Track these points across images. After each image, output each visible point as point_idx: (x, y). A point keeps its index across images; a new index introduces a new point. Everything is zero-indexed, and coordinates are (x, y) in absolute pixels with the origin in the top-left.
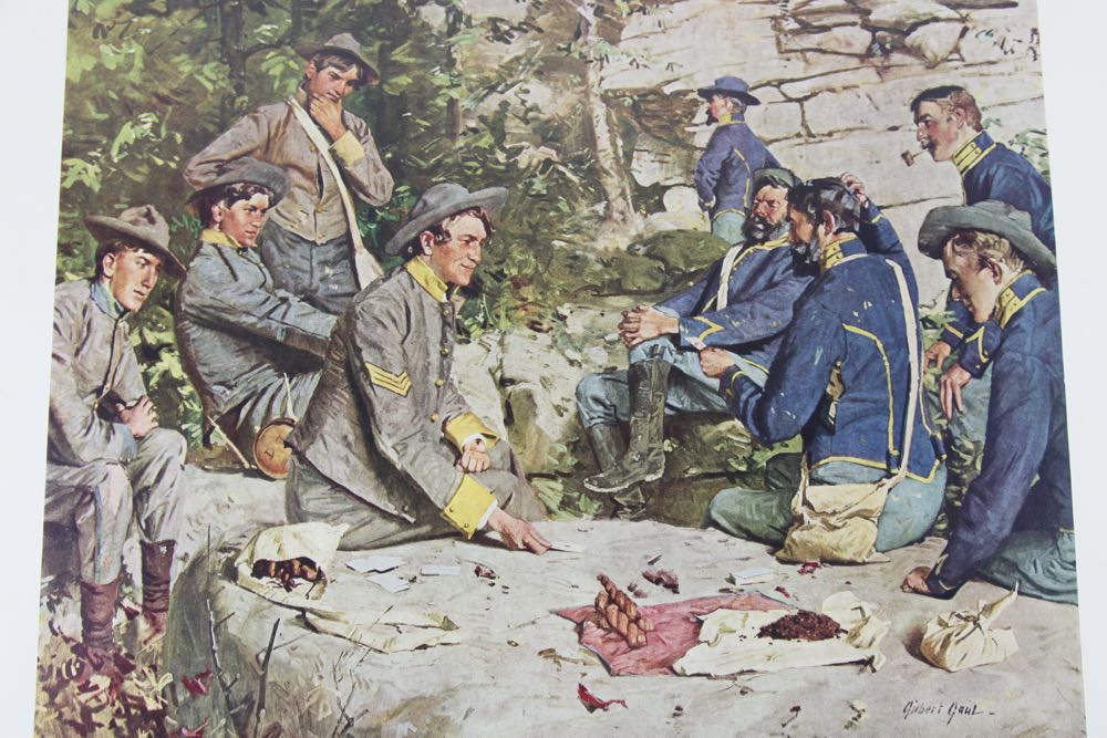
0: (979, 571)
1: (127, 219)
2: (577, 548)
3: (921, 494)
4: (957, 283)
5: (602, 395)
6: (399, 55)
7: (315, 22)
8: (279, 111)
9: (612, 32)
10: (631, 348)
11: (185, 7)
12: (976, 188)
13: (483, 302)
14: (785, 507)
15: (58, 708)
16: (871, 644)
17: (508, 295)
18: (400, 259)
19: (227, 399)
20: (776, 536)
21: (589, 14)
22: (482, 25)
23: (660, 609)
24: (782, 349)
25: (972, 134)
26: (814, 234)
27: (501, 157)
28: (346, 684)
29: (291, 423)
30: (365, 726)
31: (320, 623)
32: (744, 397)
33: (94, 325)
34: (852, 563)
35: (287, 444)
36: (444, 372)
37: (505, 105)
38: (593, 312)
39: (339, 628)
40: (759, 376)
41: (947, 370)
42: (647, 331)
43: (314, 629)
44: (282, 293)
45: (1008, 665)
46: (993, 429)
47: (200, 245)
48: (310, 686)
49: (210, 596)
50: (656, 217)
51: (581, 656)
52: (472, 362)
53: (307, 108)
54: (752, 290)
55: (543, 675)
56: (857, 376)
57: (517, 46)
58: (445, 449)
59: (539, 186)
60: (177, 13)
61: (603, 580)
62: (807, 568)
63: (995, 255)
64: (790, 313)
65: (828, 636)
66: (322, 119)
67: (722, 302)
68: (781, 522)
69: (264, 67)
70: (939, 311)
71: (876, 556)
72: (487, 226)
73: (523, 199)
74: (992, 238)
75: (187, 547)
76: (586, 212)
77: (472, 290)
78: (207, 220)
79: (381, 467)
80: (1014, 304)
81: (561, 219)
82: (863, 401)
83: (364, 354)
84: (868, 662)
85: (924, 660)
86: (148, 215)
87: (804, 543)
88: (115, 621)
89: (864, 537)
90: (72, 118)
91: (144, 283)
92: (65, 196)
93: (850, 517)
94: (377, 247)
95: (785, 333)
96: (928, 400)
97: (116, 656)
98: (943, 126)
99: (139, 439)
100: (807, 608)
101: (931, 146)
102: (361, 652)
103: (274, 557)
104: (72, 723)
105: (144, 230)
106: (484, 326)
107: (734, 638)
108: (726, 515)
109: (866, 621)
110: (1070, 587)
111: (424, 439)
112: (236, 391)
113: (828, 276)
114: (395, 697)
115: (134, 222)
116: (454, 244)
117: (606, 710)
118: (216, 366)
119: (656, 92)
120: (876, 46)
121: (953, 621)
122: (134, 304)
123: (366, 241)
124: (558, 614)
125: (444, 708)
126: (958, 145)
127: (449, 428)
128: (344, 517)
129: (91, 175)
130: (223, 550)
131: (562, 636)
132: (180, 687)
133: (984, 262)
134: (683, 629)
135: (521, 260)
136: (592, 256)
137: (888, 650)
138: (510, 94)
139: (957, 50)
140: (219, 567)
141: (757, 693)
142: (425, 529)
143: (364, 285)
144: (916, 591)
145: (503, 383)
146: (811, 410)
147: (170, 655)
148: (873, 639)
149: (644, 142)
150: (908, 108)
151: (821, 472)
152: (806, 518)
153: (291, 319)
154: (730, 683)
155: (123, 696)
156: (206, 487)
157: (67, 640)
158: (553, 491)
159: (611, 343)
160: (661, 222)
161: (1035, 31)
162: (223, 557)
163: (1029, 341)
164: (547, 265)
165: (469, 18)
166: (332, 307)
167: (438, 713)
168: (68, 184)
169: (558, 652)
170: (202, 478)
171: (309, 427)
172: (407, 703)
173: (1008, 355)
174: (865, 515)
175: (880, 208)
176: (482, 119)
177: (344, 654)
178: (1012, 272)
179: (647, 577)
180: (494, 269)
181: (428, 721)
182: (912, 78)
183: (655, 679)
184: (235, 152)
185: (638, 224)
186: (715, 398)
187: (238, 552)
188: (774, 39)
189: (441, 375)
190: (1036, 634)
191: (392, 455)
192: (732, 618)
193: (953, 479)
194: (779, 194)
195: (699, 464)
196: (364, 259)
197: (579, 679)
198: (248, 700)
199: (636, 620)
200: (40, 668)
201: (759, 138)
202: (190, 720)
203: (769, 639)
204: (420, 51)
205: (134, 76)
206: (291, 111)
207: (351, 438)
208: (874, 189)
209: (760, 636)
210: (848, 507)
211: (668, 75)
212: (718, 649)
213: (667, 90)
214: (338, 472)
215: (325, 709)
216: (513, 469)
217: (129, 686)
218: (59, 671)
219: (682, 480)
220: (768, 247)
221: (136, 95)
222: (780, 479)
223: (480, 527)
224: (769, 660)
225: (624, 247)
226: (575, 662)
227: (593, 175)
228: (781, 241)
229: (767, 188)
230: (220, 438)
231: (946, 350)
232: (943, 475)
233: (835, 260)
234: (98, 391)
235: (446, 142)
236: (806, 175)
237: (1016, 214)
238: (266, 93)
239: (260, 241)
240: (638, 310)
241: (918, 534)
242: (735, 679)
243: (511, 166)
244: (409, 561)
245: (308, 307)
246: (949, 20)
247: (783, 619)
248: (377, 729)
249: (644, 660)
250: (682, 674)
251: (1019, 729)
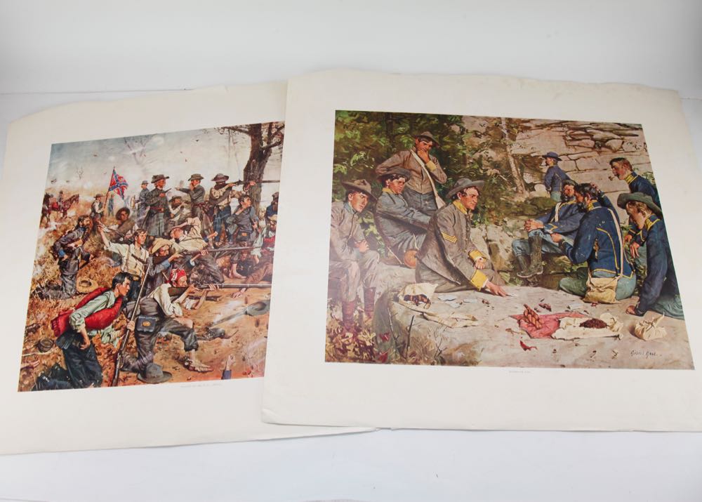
0: (651, 308)
1: (356, 183)
2: (516, 295)
3: (629, 282)
4: (631, 217)
5: (520, 246)
6: (445, 139)
7: (417, 128)
8: (407, 153)
9: (513, 137)
10: (528, 232)
11: (374, 121)
12: (633, 187)
13: (479, 215)
14: (584, 284)
15: (334, 344)
16: (618, 330)
17: (487, 213)
18: (451, 200)
19: (394, 241)
20: (582, 294)
21: (505, 132)
22: (472, 132)
23: (546, 316)
24: (578, 234)
25: (630, 172)
26: (584, 200)
27: (482, 171)
28: (439, 339)
29: (416, 250)
30: (446, 353)
31: (429, 317)
32: (567, 249)
33: (346, 215)
34: (608, 303)
35: (415, 257)
36: (468, 236)
37: (481, 156)
38: (515, 221)
39: (436, 319)
40: (571, 242)
41: (632, 243)
42: (533, 227)
43: (427, 319)
44: (411, 209)
45: (664, 339)
46: (649, 262)
47: (382, 192)
48: (426, 339)
49: (390, 307)
50: (532, 193)
51: (520, 331)
52: (476, 233)
53: (416, 153)
54: (566, 216)
55: (508, 337)
56: (603, 244)
57: (483, 140)
58: (470, 261)
59: (494, 181)
60: (371, 123)
61: (526, 306)
62: (594, 304)
63: (643, 209)
64: (579, 224)
65: (604, 327)
66: (421, 156)
67: (557, 219)
68: (583, 289)
69: (401, 140)
70: (627, 225)
71: (616, 301)
72: (479, 192)
73: (489, 184)
74: (641, 204)
75: (380, 290)
76: (510, 190)
77: (475, 211)
78: (385, 185)
79: (448, 266)
80: (651, 224)
81: (503, 191)
82: (606, 252)
83: (441, 229)
84: (617, 337)
85: (636, 336)
86: (364, 182)
87: (592, 297)
88: (354, 314)
89: (611, 295)
90: (336, 152)
91: (363, 203)
92: (335, 175)
93: (606, 288)
94: (442, 195)
95: (578, 229)
96: (627, 253)
97: (355, 326)
98: (621, 169)
99: (363, 254)
100: (595, 317)
101: (618, 175)
102: (444, 327)
103: (412, 294)
104: (339, 349)
105: (362, 187)
106: (480, 223)
107: (571, 327)
108: (565, 286)
109: (615, 323)
110: (681, 314)
111: (462, 257)
112: (397, 239)
113: (590, 213)
114: (457, 344)
115: (359, 184)
116: (468, 197)
117: (530, 350)
118: (389, 231)
119: (529, 155)
120: (596, 146)
121: (644, 324)
122: (359, 210)
123: (439, 194)
124: (511, 317)
125: (474, 348)
126: (626, 176)
127: (471, 254)
128: (437, 281)
129: (343, 169)
130: (393, 291)
131: (513, 324)
132: (378, 338)
133: (639, 211)
134: (553, 324)
135: (490, 203)
136: (513, 203)
137: (623, 332)
138: (482, 153)
139: (622, 147)
140: (392, 297)
141: (581, 346)
142: (464, 287)
143: (439, 207)
144: (631, 313)
145: (487, 241)
146: (589, 254)
147: (375, 326)
148: (619, 328)
149: (527, 170)
150: (608, 164)
151: (595, 274)
152: (592, 288)
153: (415, 217)
154: (571, 342)
155: (357, 340)
156: (386, 270)
157: (337, 320)
158: (507, 276)
159: (522, 230)
160: (535, 194)
161: (645, 144)
162: (393, 293)
163: (656, 236)
164: (499, 205)
165: (467, 130)
166: (429, 214)
167: (472, 349)
168: (336, 171)
169: (512, 329)
170: (386, 267)
171: (423, 251)
172: (461, 346)
173: (651, 239)
174: (611, 288)
175: (604, 193)
176: (474, 159)
177: (438, 328)
178: (648, 214)
179: (540, 305)
180: (482, 205)
181: (469, 352)
182: (610, 156)
183: (546, 340)
184: (393, 165)
185: (527, 194)
186: (557, 249)
187: (399, 292)
188: (564, 143)
189: (467, 238)
190: (672, 329)
191: (452, 262)
192: (571, 320)
193: (638, 278)
194: (571, 187)
195: (554, 269)
196: (438, 199)
197: (520, 339)
198: (404, 343)
199: (538, 320)
200: (327, 329)
201: (563, 171)
202: (383, 350)
203: (583, 328)
204: (452, 138)
205: (357, 140)
206: (411, 153)
207: (437, 256)
208: (601, 187)
209: (580, 326)
210: (605, 285)
211: (532, 151)
212: (566, 330)
213: (532, 155)
214: (434, 266)
215: (432, 347)
216: (493, 269)
217: (360, 337)
218: (334, 331)
219: (549, 274)
220: (569, 203)
221: (358, 146)
222: (582, 275)
223: (483, 287)
224: (584, 334)
225: (523, 201)
226: (519, 333)
227: (511, 179)
228: (573, 201)
229: (567, 186)
230: (392, 254)
231: (631, 237)
232: (635, 277)
233: (591, 208)
234: (347, 237)
235: (463, 166)
236: (579, 182)
237: (647, 197)
238: (402, 147)
239: (403, 192)
240: (529, 221)
241: (629, 295)
242: (574, 341)
243: (485, 174)
244: (459, 297)
245: (420, 214)
246: (618, 139)
247: (587, 321)
248: (451, 355)
249: (542, 333)
250: (555, 338)
251: (671, 361)
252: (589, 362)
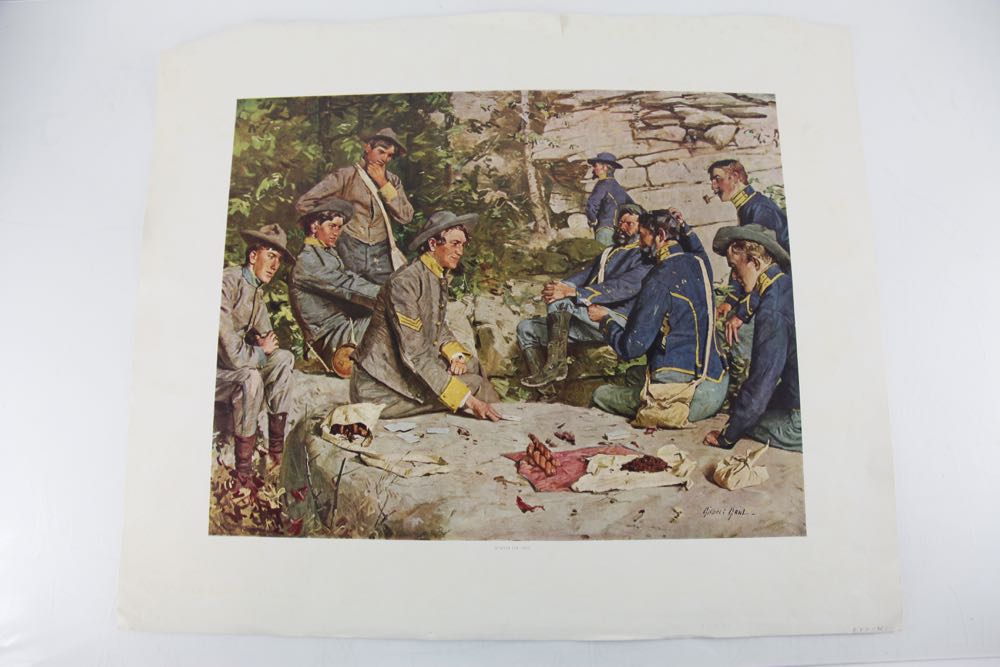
0: (748, 434)
1: (263, 232)
2: (516, 418)
3: (714, 390)
4: (735, 270)
5: (531, 331)
6: (418, 140)
7: (371, 122)
8: (350, 171)
9: (539, 128)
10: (548, 305)
11: (299, 115)
12: (745, 215)
13: (464, 278)
14: (637, 396)
15: (222, 506)
16: (685, 474)
17: (478, 274)
18: (416, 254)
19: (317, 332)
20: (631, 412)
21: (526, 118)
22: (465, 123)
23: (565, 454)
24: (635, 306)
25: (742, 186)
26: (654, 241)
27: (475, 197)
28: (383, 495)
29: (353, 346)
30: (394, 520)
31: (369, 461)
32: (613, 333)
33: (244, 291)
34: (675, 428)
35: (351, 358)
36: (441, 317)
37: (477, 168)
38: (527, 284)
39: (379, 463)
40: (622, 321)
41: (729, 318)
42: (558, 295)
43: (365, 464)
44: (349, 273)
45: (763, 487)
46: (755, 353)
47: (304, 246)
48: (363, 497)
49: (307, 444)
50: (563, 231)
51: (518, 480)
52: (457, 312)
53: (365, 169)
54: (618, 272)
55: (496, 492)
56: (678, 322)
57: (485, 135)
58: (441, 361)
59: (496, 213)
60: (295, 118)
61: (532, 437)
62: (649, 431)
63: (756, 254)
64: (640, 285)
65: (661, 470)
66: (374, 176)
67: (601, 278)
68: (634, 404)
69: (342, 147)
70: (725, 285)
71: (688, 424)
72: (467, 236)
73: (486, 220)
74: (754, 245)
75: (294, 417)
76: (523, 227)
77: (458, 271)
78: (308, 232)
79: (404, 372)
80: (767, 282)
81: (509, 231)
82: (682, 335)
83: (396, 307)
84: (684, 485)
85: (715, 483)
86: (275, 229)
87: (648, 417)
88: (253, 458)
89: (682, 413)
90: (235, 176)
91: (272, 267)
92: (230, 218)
93: (674, 401)
94: (403, 247)
95: (637, 297)
96: (718, 336)
97: (254, 477)
98: (726, 181)
99: (268, 355)
100: (649, 454)
101: (720, 193)
102: (392, 477)
103: (343, 423)
104: (230, 515)
105: (273, 237)
106: (464, 291)
107: (606, 472)
108: (602, 400)
109: (683, 461)
110: (798, 442)
111: (429, 356)
112: (323, 328)
113: (662, 265)
114: (412, 504)
115: (268, 233)
116: (448, 245)
117: (532, 512)
118: (311, 314)
119: (564, 161)
120: (688, 137)
121: (732, 462)
122: (266, 279)
123: (398, 244)
124: (506, 456)
125: (439, 510)
126: (735, 192)
127: (444, 349)
128: (383, 400)
129: (244, 207)
130: (314, 418)
131: (508, 469)
132: (289, 495)
133: (750, 258)
134: (577, 466)
135: (486, 255)
136: (526, 253)
137: (694, 477)
138: (481, 161)
139: (733, 140)
140: (311, 428)
141: (620, 502)
142: (429, 407)
143: (396, 268)
144: (711, 444)
145: (475, 324)
146: (651, 341)
147: (284, 477)
148: (687, 472)
149: (557, 189)
150: (706, 172)
151: (657, 376)
152: (649, 402)
153: (354, 287)
154: (604, 496)
155: (258, 500)
156: (305, 383)
157: (227, 468)
158: (503, 386)
159: (537, 301)
160: (567, 234)
161: (776, 131)
162: (314, 422)
163: (775, 303)
164: (501, 257)
165: (458, 120)
166: (378, 281)
167: (435, 512)
168: (232, 212)
169: (506, 478)
170: (303, 377)
171: (364, 349)
172: (418, 507)
173: (764, 311)
174: (682, 401)
175: (691, 227)
176: (465, 175)
177: (382, 478)
178: (765, 264)
179: (557, 435)
180: (471, 259)
181: (430, 517)
182: (710, 155)
183: (561, 494)
184: (324, 194)
185: (553, 234)
186: (596, 333)
187: (323, 420)
188: (630, 133)
189: (439, 320)
190: (779, 469)
191: (411, 365)
192: (605, 459)
193: (732, 381)
194: (634, 218)
195: (587, 371)
196: (396, 254)
197: (517, 494)
198: (328, 504)
199: (551, 460)
200: (212, 483)
201: (622, 187)
202: (295, 514)
203: (627, 471)
204: (429, 137)
205: (270, 153)
206: (356, 171)
207: (387, 355)
208: (687, 216)
209: (622, 469)
210: (672, 396)
211: (571, 151)
212: (597, 477)
213: (570, 160)
214: (380, 374)
215: (371, 509)
216: (480, 373)
217: (262, 494)
218: (223, 485)
219: (578, 380)
220: (627, 248)
221: (270, 163)
222: (634, 380)
223: (461, 406)
224: (627, 483)
225: (545, 247)
226: (515, 484)
227: (528, 207)
228: (634, 245)
229: (627, 215)
230: (313, 355)
231: (729, 307)
232: (727, 378)
233: (665, 256)
234: (246, 328)
235: (444, 188)
236: (649, 207)
237: (767, 232)
238: (343, 161)
239: (337, 243)
240: (552, 283)
241: (711, 411)
242: (607, 494)
243: (481, 202)
244: (419, 425)
245: (364, 281)
246: (729, 124)
247: (635, 460)
248: (402, 521)
249: (555, 483)
250: (577, 491)
251: (767, 523)
252: (631, 529)
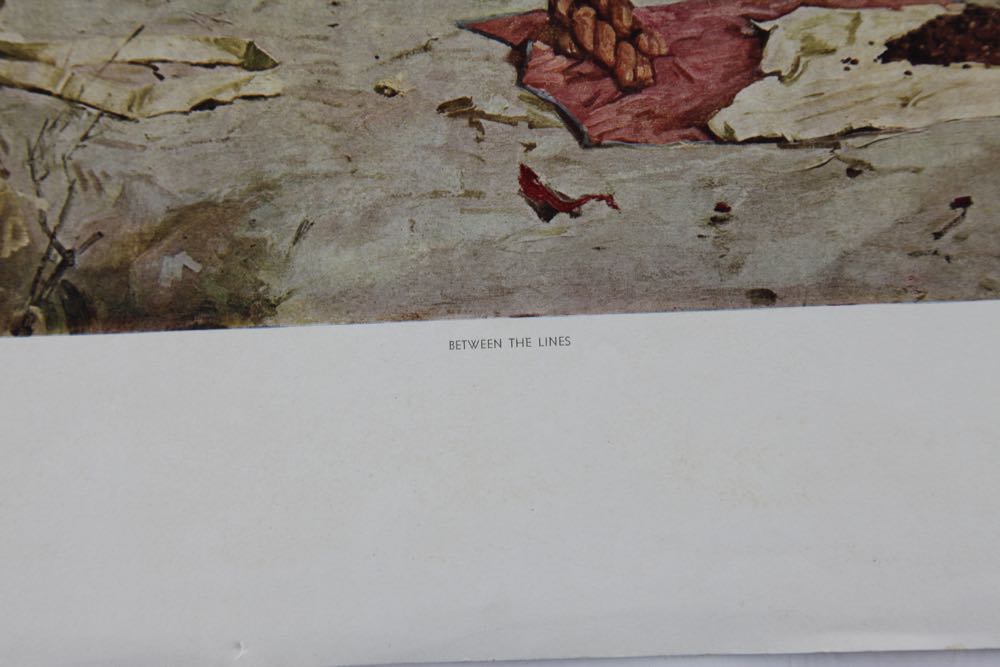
23: (681, 12)
28: (57, 184)
30: (96, 264)
39: (37, 75)
51: (521, 111)
55: (449, 151)
102: (85, 119)
107: (831, 67)
114: (157, 207)
117: (575, 215)
124: (475, 28)
125: (253, 224)
131: (485, 73)
134: (725, 52)
141: (881, 172)
154: (824, 154)
167: (241, 233)
169: (479, 104)
172: (180, 216)
177: (51, 125)
181: (223, 250)
183: (673, 150)
192: (831, 25)
197: (520, 156)
199: (632, 35)
203: (904, 65)
209: (886, 58)
212: (799, 88)
215: (16, 235)
224: (904, 105)
226: (512, 122)
242: (837, 146)
247: (932, 24)
248: (122, 270)
249: (649, 114)
250: (729, 139)
252: (924, 263)
